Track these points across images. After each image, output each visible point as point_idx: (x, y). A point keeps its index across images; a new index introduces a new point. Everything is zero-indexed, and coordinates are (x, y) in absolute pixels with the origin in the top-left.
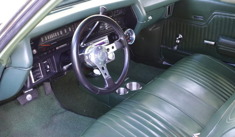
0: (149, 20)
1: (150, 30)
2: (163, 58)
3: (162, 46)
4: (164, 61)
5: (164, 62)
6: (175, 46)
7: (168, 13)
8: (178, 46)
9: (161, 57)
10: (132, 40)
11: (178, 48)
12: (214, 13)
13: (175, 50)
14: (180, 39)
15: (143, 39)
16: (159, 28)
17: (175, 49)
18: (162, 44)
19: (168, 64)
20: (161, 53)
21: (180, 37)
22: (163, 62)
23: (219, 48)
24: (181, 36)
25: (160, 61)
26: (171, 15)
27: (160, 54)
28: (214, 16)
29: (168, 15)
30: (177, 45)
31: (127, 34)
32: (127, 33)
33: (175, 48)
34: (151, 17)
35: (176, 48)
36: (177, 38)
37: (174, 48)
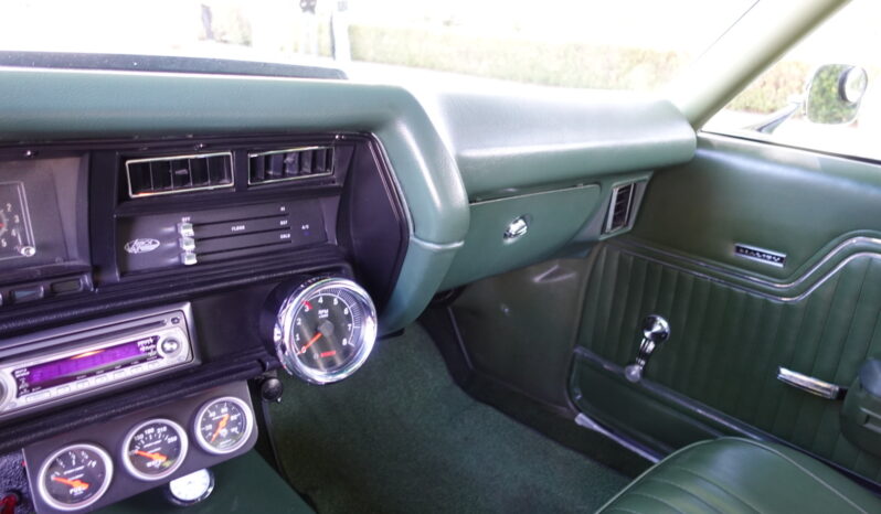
0: (510, 241)
1: (537, 279)
2: (579, 397)
3: (578, 351)
4: (580, 411)
5: (581, 415)
6: (633, 363)
7: (615, 218)
8: (645, 367)
9: (571, 396)
10: (348, 355)
11: (644, 373)
12: (854, 241)
13: (631, 379)
14: (657, 337)
15: (506, 310)
16: (571, 276)
17: (633, 377)
18: (578, 342)
19: (596, 427)
20: (573, 376)
21: (657, 329)
22: (575, 416)
23: (869, 426)
24: (661, 324)
25: (565, 409)
26: (630, 227)
27: (569, 380)
28: (852, 258)
29: (614, 226)
30: (643, 362)
31: (323, 313)
32: (323, 306)
33: (633, 373)
34: (521, 223)
35: (636, 371)
36: (647, 334)
37: (629, 372)
